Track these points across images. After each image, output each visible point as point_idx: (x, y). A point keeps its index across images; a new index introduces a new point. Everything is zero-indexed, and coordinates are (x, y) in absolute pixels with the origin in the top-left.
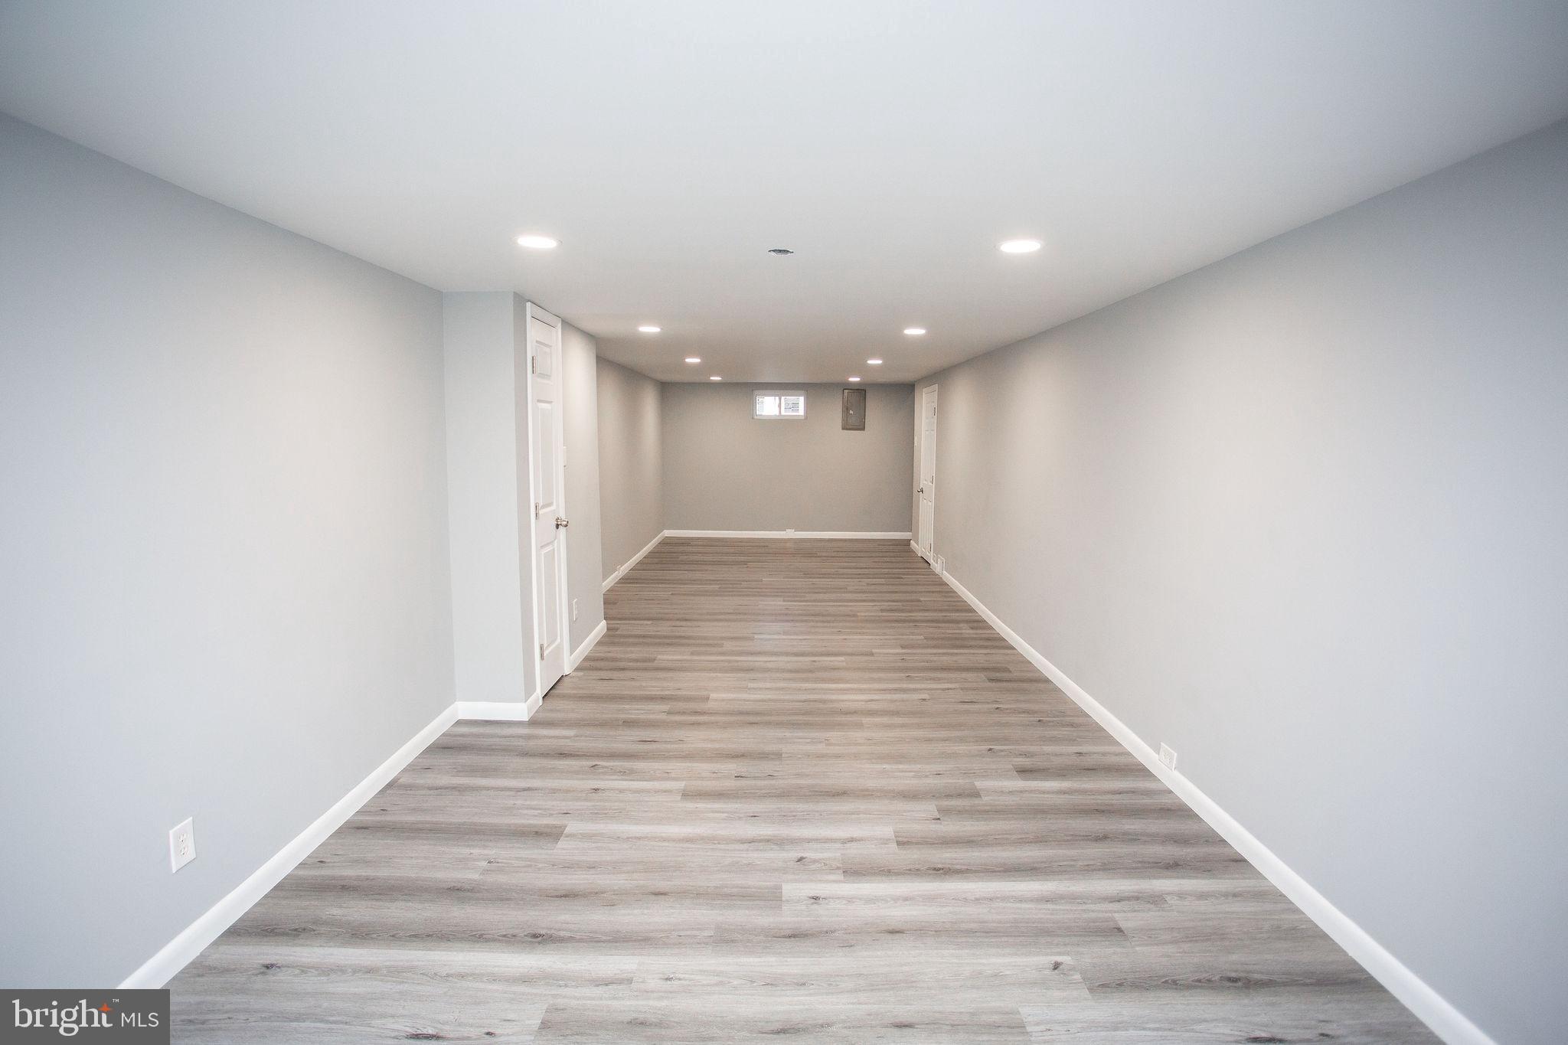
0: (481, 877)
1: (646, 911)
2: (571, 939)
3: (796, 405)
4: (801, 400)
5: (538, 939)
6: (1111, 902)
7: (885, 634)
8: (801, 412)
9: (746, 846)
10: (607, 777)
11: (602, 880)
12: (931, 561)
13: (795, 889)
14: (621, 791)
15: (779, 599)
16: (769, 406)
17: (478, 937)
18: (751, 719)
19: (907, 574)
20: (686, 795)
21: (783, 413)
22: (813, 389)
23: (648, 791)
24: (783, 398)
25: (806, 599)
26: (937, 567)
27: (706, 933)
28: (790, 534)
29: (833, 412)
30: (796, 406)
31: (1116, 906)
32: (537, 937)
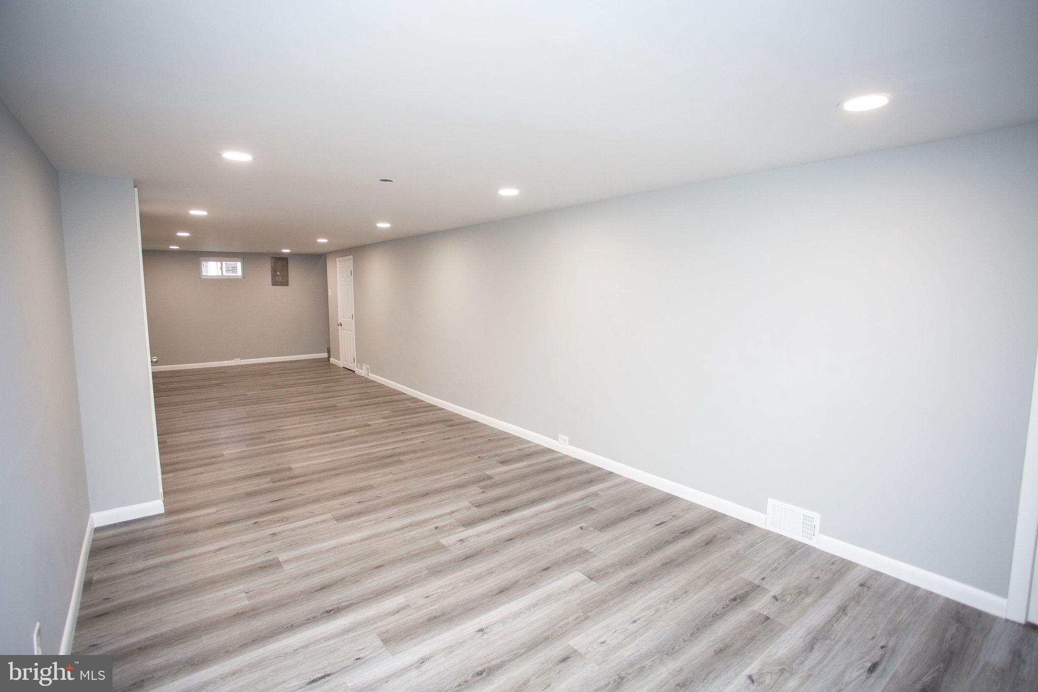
0: (251, 602)
1: (381, 577)
2: (351, 605)
3: (234, 269)
4: (239, 265)
5: (332, 612)
6: (581, 500)
7: (365, 413)
8: (239, 273)
9: (401, 532)
10: (271, 526)
11: (337, 573)
12: (356, 369)
13: (448, 540)
14: (292, 530)
15: (273, 403)
16: (212, 269)
17: (291, 627)
18: (334, 472)
19: (346, 378)
20: (339, 519)
21: (225, 274)
22: (247, 257)
23: (311, 525)
24: (224, 263)
25: (290, 402)
26: (362, 371)
27: (424, 573)
28: (237, 362)
29: (265, 273)
30: (237, 268)
31: (584, 501)
32: (330, 612)
